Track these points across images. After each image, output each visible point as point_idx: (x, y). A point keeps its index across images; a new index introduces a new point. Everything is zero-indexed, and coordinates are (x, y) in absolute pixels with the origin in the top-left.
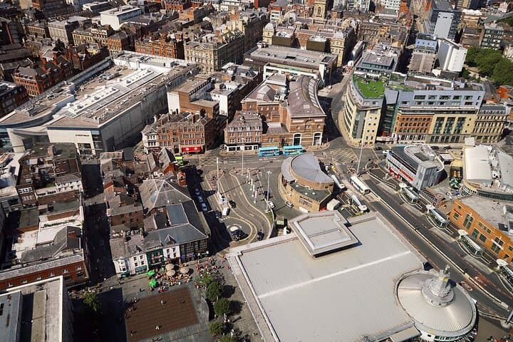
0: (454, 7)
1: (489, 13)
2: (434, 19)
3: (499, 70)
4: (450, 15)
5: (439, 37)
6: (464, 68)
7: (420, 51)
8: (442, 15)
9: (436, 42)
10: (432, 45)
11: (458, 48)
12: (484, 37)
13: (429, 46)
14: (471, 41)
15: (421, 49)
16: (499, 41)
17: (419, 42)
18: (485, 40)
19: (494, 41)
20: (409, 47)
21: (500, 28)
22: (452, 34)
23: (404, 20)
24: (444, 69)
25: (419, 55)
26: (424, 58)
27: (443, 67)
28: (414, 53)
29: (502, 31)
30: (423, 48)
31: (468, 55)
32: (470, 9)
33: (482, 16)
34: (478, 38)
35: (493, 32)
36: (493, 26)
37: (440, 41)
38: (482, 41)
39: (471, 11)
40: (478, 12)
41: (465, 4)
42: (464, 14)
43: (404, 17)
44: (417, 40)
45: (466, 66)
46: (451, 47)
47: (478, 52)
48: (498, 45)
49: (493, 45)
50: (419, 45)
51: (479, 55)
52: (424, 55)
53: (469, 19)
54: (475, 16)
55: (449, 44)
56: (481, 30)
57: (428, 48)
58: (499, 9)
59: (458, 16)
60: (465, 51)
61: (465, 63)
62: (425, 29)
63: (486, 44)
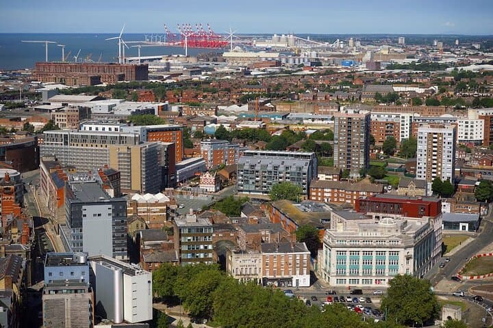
0: (111, 193)
1: (185, 196)
2: (76, 221)
3: (223, 304)
4: (106, 210)
5: (91, 255)
6: (155, 312)
7: (56, 292)
8: (89, 210)
9: (87, 267)
10: (80, 274)
11: (131, 273)
12: (180, 243)
13: (75, 277)
14: (157, 254)
15: (57, 287)
16: (210, 247)
17: (53, 273)
18: (185, 248)
19: (202, 247)
20: (37, 287)
21: (206, 222)
22: (119, 245)
23: (14, 230)
24: (117, 321)
25: (57, 301)
26: (68, 306)
27: (113, 316)
28: (45, 297)
29: (209, 227)
30: (63, 283)
31: (157, 284)
32: (145, 193)
33: (170, 203)
34: (171, 246)
35: (193, 231)
36: (191, 219)
37: (93, 264)
38: (180, 252)
39: (148, 197)
40: (160, 197)
41: (136, 184)
42: (136, 204)
43: (12, 224)
44: (47, 270)
45: (161, 306)
46: (117, 273)
47: (175, 274)
48: (210, 255)
49: (202, 256)
50: (52, 278)
51: (179, 279)
52: (67, 297)
53: (148, 211)
54: (157, 204)
55: (113, 268)
56: (172, 229)
57: (73, 282)
58: (202, 186)
59: (119, 208)
60: (148, 276)
61: (155, 300)
62: (65, 244)
63: (189, 256)
